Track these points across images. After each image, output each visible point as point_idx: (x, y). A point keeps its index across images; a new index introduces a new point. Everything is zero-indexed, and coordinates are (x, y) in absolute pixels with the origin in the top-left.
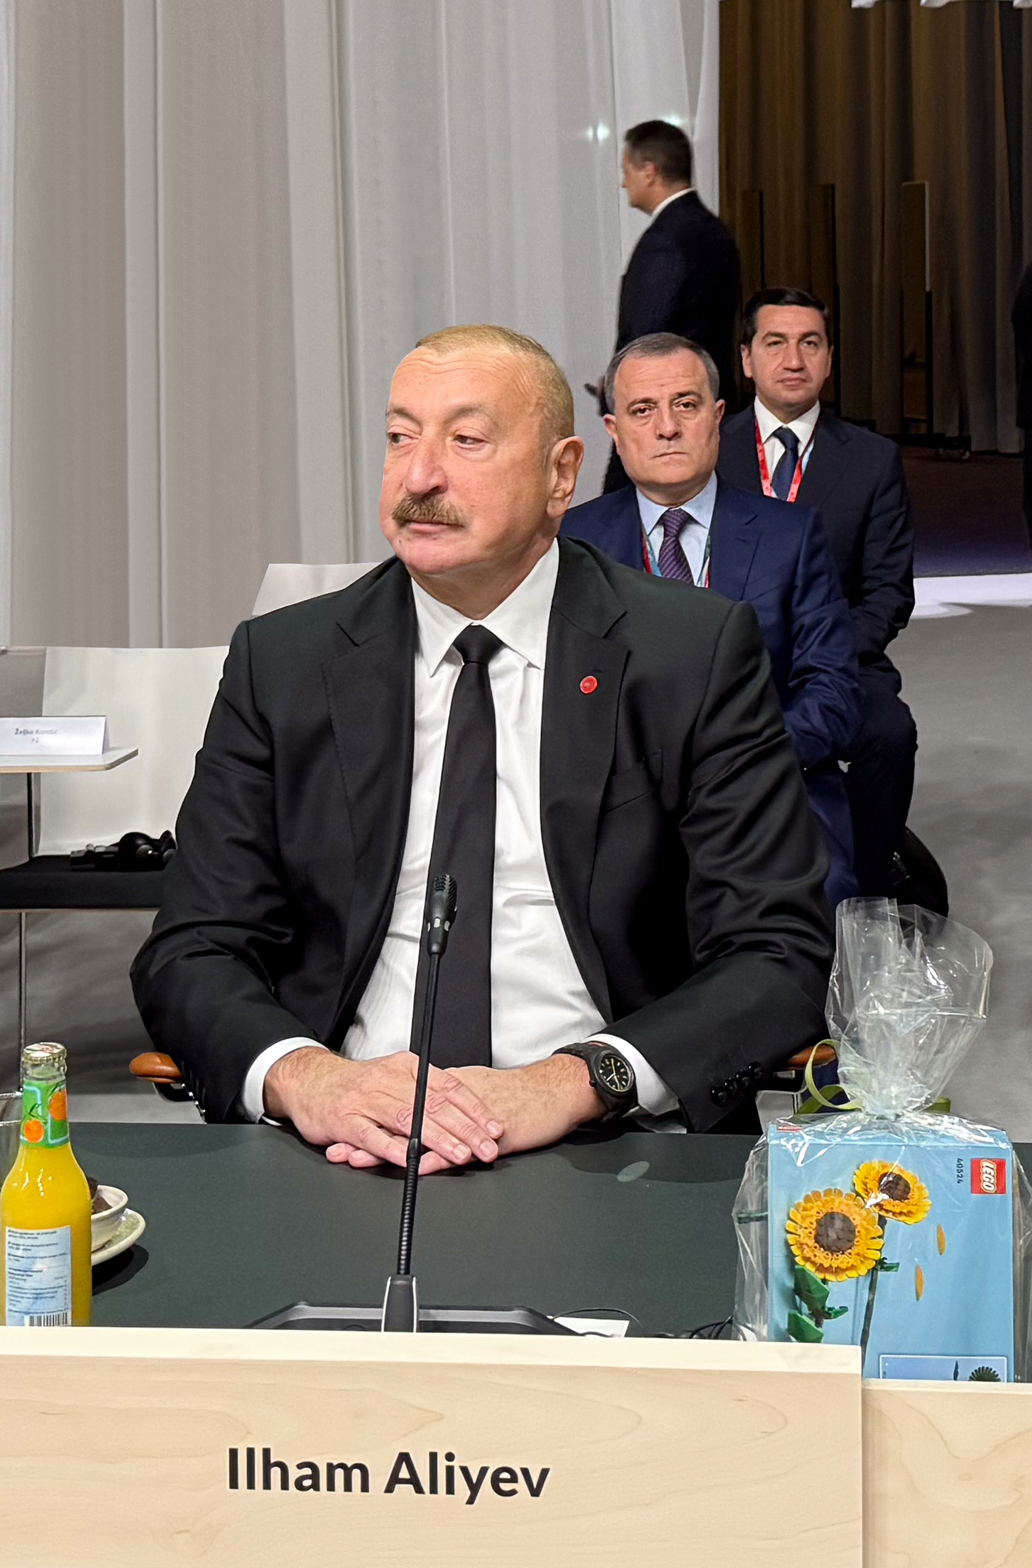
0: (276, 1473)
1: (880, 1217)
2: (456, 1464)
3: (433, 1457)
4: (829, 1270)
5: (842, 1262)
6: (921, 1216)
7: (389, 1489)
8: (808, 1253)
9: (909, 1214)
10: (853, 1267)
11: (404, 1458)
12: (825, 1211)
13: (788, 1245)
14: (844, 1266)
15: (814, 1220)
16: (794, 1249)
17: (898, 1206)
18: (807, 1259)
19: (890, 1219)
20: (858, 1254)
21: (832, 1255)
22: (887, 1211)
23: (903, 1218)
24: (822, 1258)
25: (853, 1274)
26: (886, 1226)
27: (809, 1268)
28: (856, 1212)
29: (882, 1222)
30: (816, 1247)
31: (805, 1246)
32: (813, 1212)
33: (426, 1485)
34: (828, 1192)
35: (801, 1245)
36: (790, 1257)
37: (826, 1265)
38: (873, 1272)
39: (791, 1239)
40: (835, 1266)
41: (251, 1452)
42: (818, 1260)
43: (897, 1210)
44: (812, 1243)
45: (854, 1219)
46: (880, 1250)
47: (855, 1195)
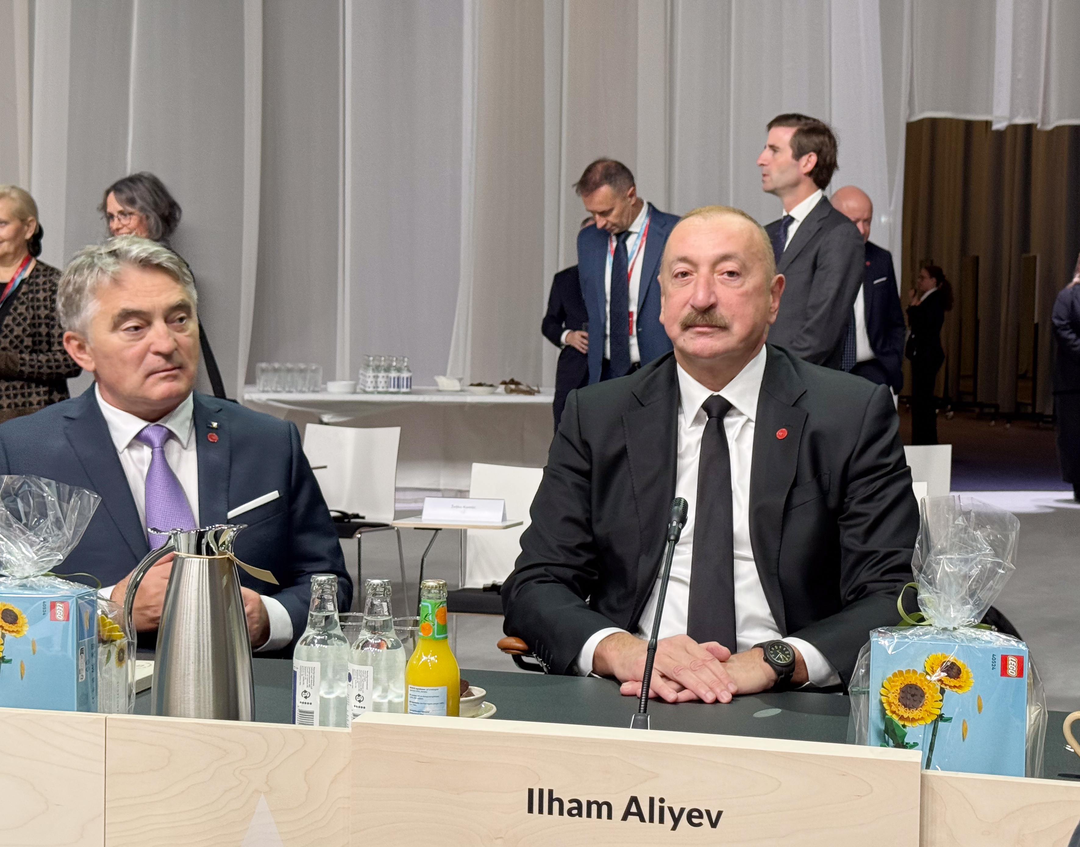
0: (556, 805)
1: (941, 688)
2: (666, 805)
3: (652, 800)
4: (907, 719)
5: (916, 715)
6: (966, 689)
7: (625, 818)
8: (894, 708)
9: (960, 687)
10: (922, 718)
11: (634, 800)
12: (906, 683)
13: (881, 703)
14: (916, 718)
15: (898, 688)
16: (886, 706)
17: (953, 682)
18: (894, 712)
19: (948, 690)
20: (926, 711)
21: (909, 709)
22: (946, 685)
23: (956, 689)
24: (902, 711)
25: (922, 722)
26: (945, 695)
27: (895, 718)
28: (925, 684)
29: (942, 691)
30: (899, 705)
31: (893, 705)
32: (898, 684)
33: (647, 816)
34: (908, 671)
35: (890, 704)
36: (883, 711)
37: (906, 716)
38: (935, 722)
39: (884, 699)
40: (911, 717)
41: (541, 791)
42: (901, 713)
43: (952, 684)
44: (897, 702)
45: (924, 689)
46: (940, 709)
47: (925, 674)
